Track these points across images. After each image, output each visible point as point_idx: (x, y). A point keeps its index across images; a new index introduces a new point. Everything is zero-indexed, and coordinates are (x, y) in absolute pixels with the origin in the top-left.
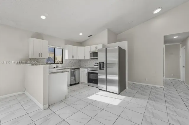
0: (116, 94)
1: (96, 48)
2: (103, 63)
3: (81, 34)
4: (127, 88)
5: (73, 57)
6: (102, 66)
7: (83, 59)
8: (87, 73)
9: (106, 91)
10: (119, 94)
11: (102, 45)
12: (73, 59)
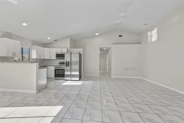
0: (78, 81)
1: (62, 51)
2: (69, 62)
3: (49, 38)
4: (82, 77)
5: (40, 56)
6: (68, 64)
7: (49, 58)
8: (54, 70)
9: (71, 80)
10: (79, 81)
11: (66, 49)
12: (40, 58)
